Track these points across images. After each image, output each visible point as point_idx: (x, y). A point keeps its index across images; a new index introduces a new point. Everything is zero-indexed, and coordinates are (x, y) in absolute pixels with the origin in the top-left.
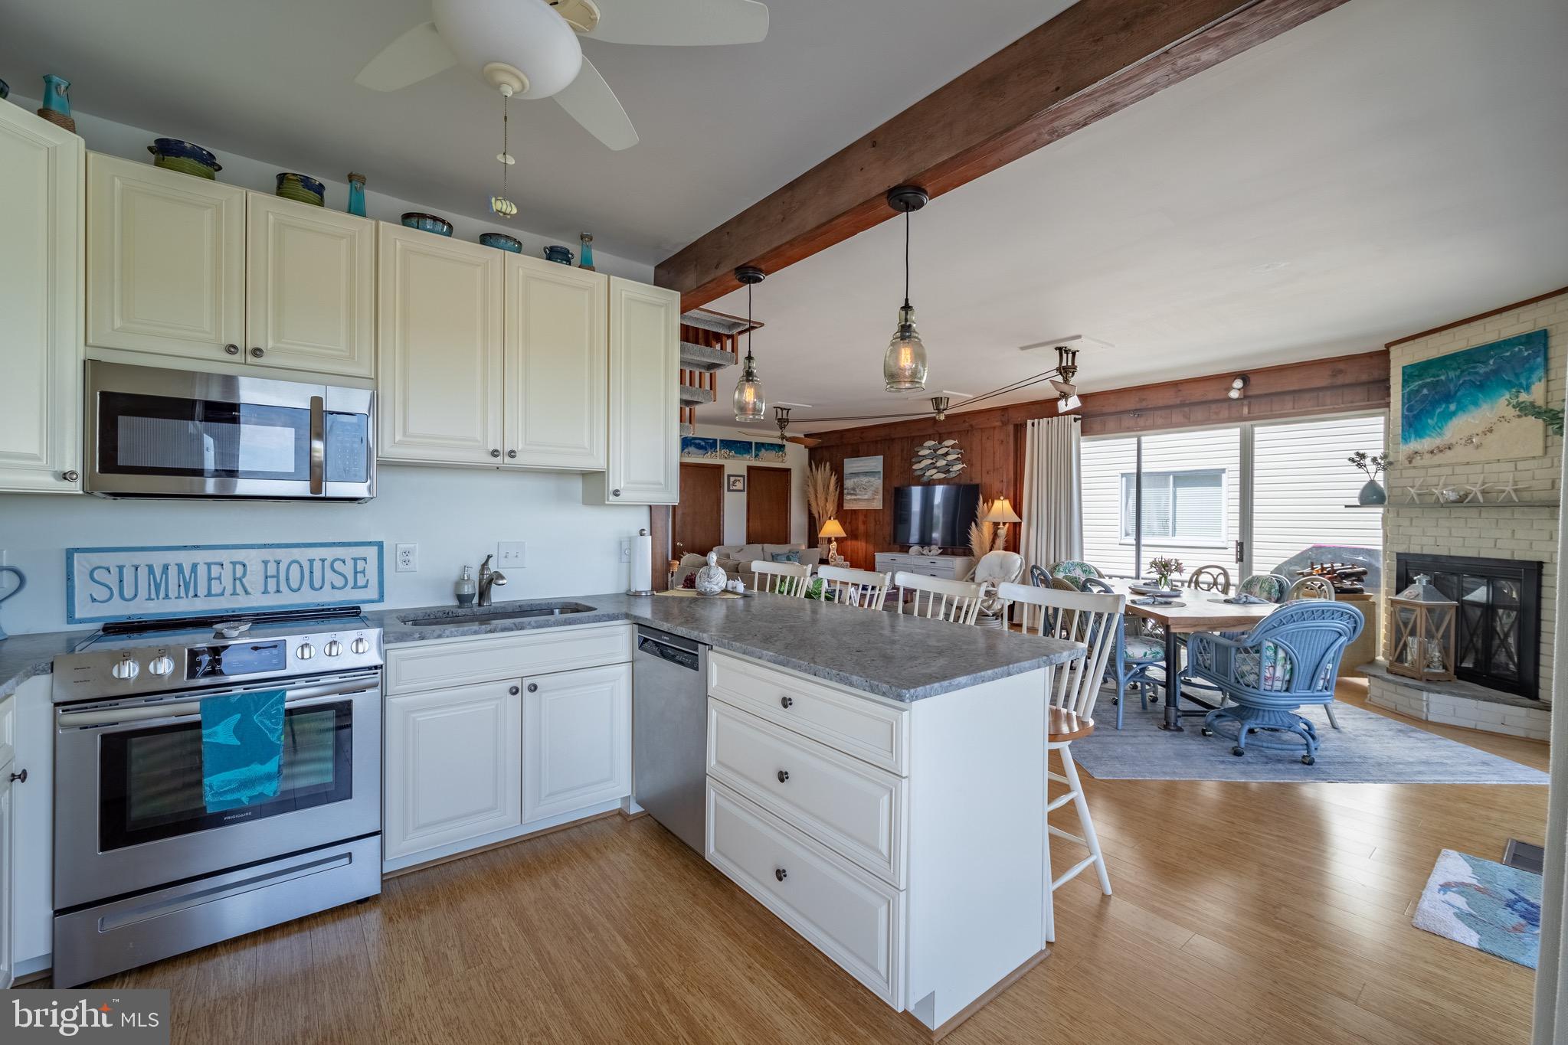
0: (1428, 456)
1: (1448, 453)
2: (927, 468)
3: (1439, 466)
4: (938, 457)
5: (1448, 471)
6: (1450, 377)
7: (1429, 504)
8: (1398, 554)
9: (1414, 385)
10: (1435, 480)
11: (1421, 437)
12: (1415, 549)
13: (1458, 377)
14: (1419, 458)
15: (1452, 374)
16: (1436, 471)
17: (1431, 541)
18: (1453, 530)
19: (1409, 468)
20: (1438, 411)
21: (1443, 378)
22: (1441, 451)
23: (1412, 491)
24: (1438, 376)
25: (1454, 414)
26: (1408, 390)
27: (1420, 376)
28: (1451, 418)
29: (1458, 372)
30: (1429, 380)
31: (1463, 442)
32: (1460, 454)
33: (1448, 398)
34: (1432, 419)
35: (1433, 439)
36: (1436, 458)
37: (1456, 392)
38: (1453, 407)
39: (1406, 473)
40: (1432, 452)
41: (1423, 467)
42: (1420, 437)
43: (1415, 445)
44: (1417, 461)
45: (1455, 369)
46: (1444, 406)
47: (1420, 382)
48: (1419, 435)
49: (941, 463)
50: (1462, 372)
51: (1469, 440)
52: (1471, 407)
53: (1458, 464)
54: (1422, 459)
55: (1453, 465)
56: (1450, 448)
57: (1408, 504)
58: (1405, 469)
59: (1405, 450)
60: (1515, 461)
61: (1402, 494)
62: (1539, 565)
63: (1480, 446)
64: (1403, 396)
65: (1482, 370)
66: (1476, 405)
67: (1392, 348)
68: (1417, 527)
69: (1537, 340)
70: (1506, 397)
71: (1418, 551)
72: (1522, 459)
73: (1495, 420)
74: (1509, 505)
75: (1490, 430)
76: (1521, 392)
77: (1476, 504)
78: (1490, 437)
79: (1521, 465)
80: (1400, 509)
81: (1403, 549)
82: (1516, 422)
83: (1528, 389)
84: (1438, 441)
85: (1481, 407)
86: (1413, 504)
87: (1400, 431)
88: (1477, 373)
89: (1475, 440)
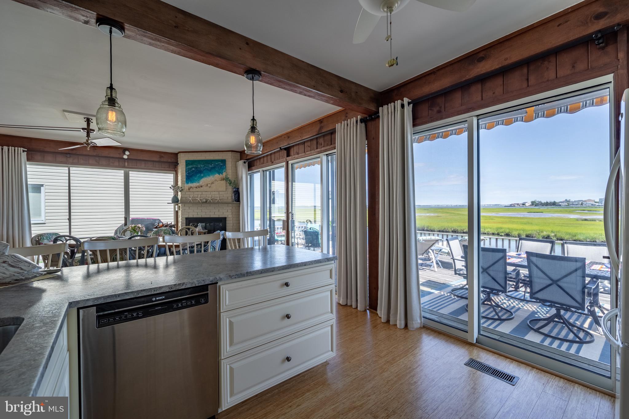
3: (198, 192)
5: (201, 193)
7: (195, 203)
8: (186, 218)
9: (190, 167)
10: (197, 196)
12: (191, 216)
13: (204, 167)
15: (202, 166)
16: (197, 193)
17: (196, 213)
18: (203, 210)
19: (188, 192)
20: (198, 176)
21: (199, 166)
22: (199, 187)
23: (190, 199)
24: (198, 165)
25: (202, 177)
26: (188, 168)
27: (191, 164)
29: (203, 166)
30: (195, 166)
31: (205, 185)
32: (204, 188)
33: (201, 172)
34: (196, 178)
35: (196, 184)
36: (197, 189)
37: (203, 171)
38: (202, 175)
39: (187, 193)
40: (196, 187)
41: (193, 192)
42: (192, 183)
43: (190, 185)
44: (191, 190)
45: (203, 165)
48: (192, 182)
50: (205, 166)
51: (207, 185)
52: (208, 176)
54: (193, 189)
55: (202, 192)
56: (202, 187)
57: (189, 203)
58: (187, 192)
59: (187, 186)
60: (219, 192)
61: (186, 199)
62: (225, 218)
63: (210, 187)
64: (186, 169)
65: (210, 166)
66: (209, 176)
67: (181, 153)
68: (191, 209)
69: (224, 162)
70: (217, 175)
71: (192, 216)
72: (221, 191)
73: (214, 180)
74: (218, 203)
75: (213, 183)
76: (221, 174)
77: (210, 203)
78: (213, 185)
79: (220, 193)
80: (185, 204)
81: (187, 216)
82: (219, 182)
83: (222, 174)
84: (198, 184)
85: (210, 176)
86: (190, 202)
87: (185, 180)
88: (209, 167)
89: (209, 185)
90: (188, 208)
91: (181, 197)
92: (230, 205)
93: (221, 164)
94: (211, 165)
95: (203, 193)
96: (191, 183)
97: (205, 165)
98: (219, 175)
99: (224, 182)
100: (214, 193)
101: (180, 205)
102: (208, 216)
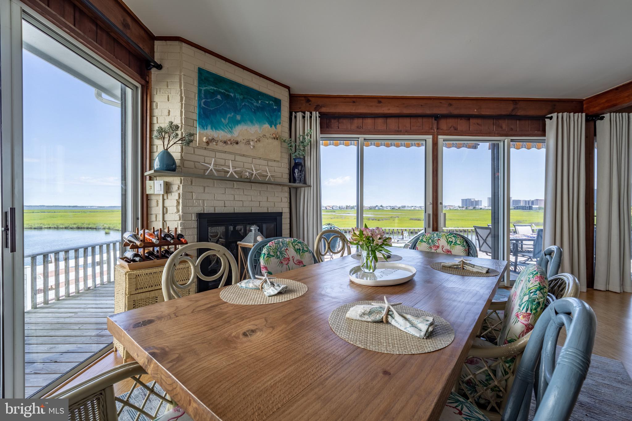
0: (220, 144)
1: (235, 146)
3: (225, 152)
5: (232, 157)
6: (237, 97)
7: (223, 178)
8: (197, 214)
9: (211, 88)
10: (225, 162)
11: (216, 129)
12: (208, 210)
13: (242, 100)
14: (214, 143)
15: (238, 96)
16: (223, 156)
17: (221, 203)
18: (236, 196)
20: (229, 116)
21: (232, 95)
22: (231, 143)
24: (228, 91)
25: (238, 122)
26: (205, 88)
27: (215, 84)
28: (238, 125)
29: (241, 97)
30: (223, 91)
31: (244, 141)
32: (242, 148)
33: (236, 110)
34: (225, 120)
35: (226, 134)
36: (227, 146)
37: (240, 110)
38: (238, 117)
39: (198, 151)
40: (225, 142)
41: (213, 150)
43: (210, 132)
44: (213, 145)
45: (241, 94)
46: (233, 114)
47: (215, 88)
48: (215, 126)
50: (244, 98)
51: (248, 142)
52: (249, 123)
53: (237, 154)
54: (216, 145)
55: (235, 154)
56: (237, 143)
59: (200, 134)
60: (268, 160)
61: (195, 167)
62: (279, 214)
63: (254, 147)
64: (200, 91)
65: (255, 103)
66: (252, 122)
67: (184, 44)
68: (208, 193)
69: (278, 103)
70: (267, 126)
71: (211, 211)
72: (271, 160)
73: (261, 135)
74: (269, 183)
75: (259, 140)
76: (273, 126)
77: (256, 181)
78: (259, 145)
79: (270, 163)
80: (194, 179)
81: (199, 210)
82: (270, 141)
83: (275, 126)
84: (229, 136)
85: (254, 125)
86: (211, 177)
87: (196, 117)
88: (252, 104)
89: (252, 143)
90: (201, 190)
91: (182, 159)
92: (284, 188)
93: (275, 107)
94: (257, 100)
95: (238, 158)
96: (212, 129)
97: (246, 96)
98: (271, 127)
99: (276, 143)
100: (258, 161)
101: (176, 181)
102: (248, 210)
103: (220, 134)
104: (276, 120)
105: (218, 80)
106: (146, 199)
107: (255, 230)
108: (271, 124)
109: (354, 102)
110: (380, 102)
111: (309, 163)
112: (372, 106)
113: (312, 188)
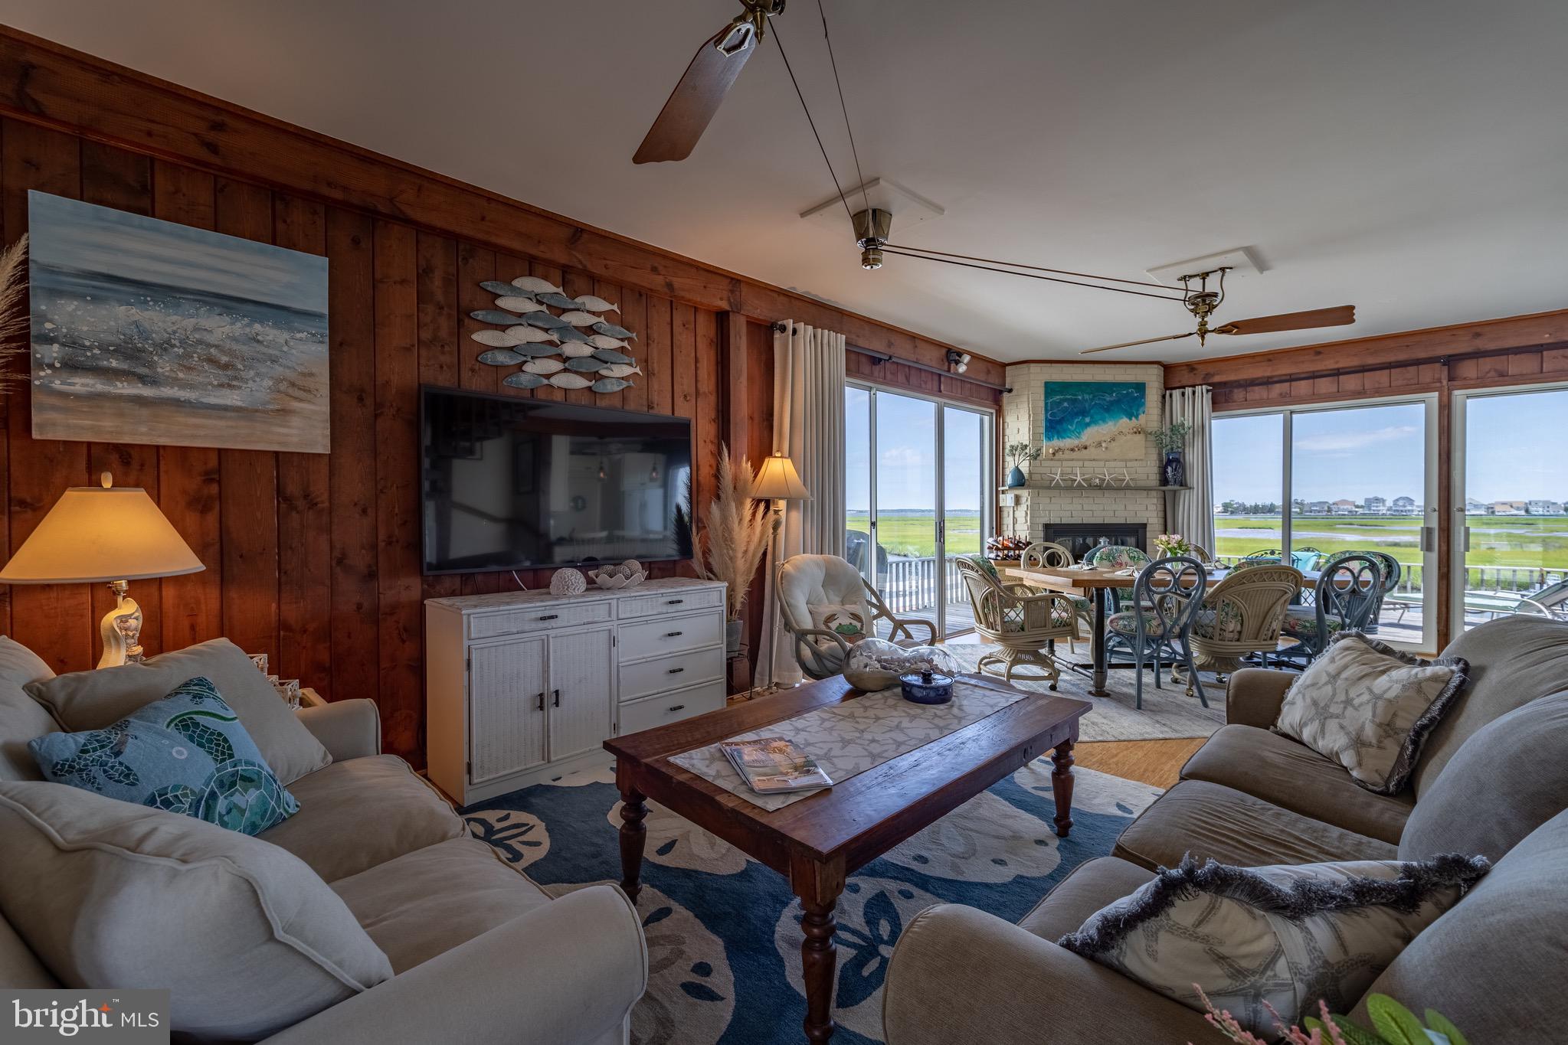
0: (1067, 452)
1: (1084, 451)
2: (531, 351)
3: (1073, 460)
4: (567, 331)
5: (1080, 463)
7: (1070, 487)
8: (1045, 524)
9: (1058, 398)
10: (1073, 470)
11: (1063, 438)
12: (1055, 520)
13: (1092, 400)
14: (1061, 453)
15: (1087, 397)
16: (1070, 464)
17: (1068, 514)
19: (1053, 460)
21: (1080, 398)
22: (1079, 450)
23: (1058, 477)
24: (1076, 395)
25: (1088, 425)
27: (1061, 393)
31: (1095, 444)
32: (1092, 452)
33: (1084, 413)
34: (1072, 425)
35: (1073, 441)
36: (1075, 453)
38: (1087, 420)
39: (1045, 463)
40: (1073, 450)
41: (1060, 460)
43: (1057, 443)
44: (1059, 455)
45: (1089, 394)
48: (1061, 435)
49: (575, 348)
50: (1094, 396)
51: (1099, 445)
52: (1100, 422)
53: (1086, 460)
54: (1063, 454)
55: (1084, 460)
56: (1086, 448)
58: (1046, 460)
59: (1047, 447)
60: (1126, 460)
61: (1042, 479)
62: (1144, 526)
63: (1106, 448)
64: (1046, 404)
65: (1108, 399)
66: (1104, 421)
67: (1032, 365)
68: (1055, 504)
69: (1141, 387)
70: (1125, 420)
71: (1057, 521)
72: (1131, 460)
73: (1116, 433)
74: (1128, 488)
75: (1113, 440)
77: (1109, 488)
78: (1113, 444)
79: (1129, 464)
80: (1040, 491)
81: (1046, 520)
82: (1129, 437)
83: (1137, 417)
84: (1076, 442)
86: (1058, 487)
87: (1043, 430)
89: (1104, 445)
90: (1048, 500)
91: (1030, 473)
92: (1154, 493)
94: (1111, 394)
95: (1087, 464)
98: (1130, 419)
99: (1140, 438)
100: (1112, 464)
101: (1024, 493)
102: (1099, 521)
103: (1067, 442)
104: (1138, 410)
105: (1065, 387)
106: (999, 510)
107: (1105, 542)
108: (1130, 416)
109: (1270, 360)
110: (1319, 353)
111: (1192, 457)
112: (1303, 362)
113: (1195, 490)
